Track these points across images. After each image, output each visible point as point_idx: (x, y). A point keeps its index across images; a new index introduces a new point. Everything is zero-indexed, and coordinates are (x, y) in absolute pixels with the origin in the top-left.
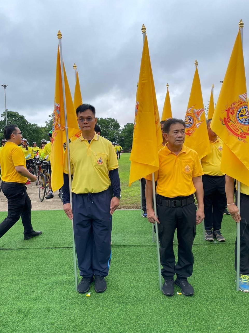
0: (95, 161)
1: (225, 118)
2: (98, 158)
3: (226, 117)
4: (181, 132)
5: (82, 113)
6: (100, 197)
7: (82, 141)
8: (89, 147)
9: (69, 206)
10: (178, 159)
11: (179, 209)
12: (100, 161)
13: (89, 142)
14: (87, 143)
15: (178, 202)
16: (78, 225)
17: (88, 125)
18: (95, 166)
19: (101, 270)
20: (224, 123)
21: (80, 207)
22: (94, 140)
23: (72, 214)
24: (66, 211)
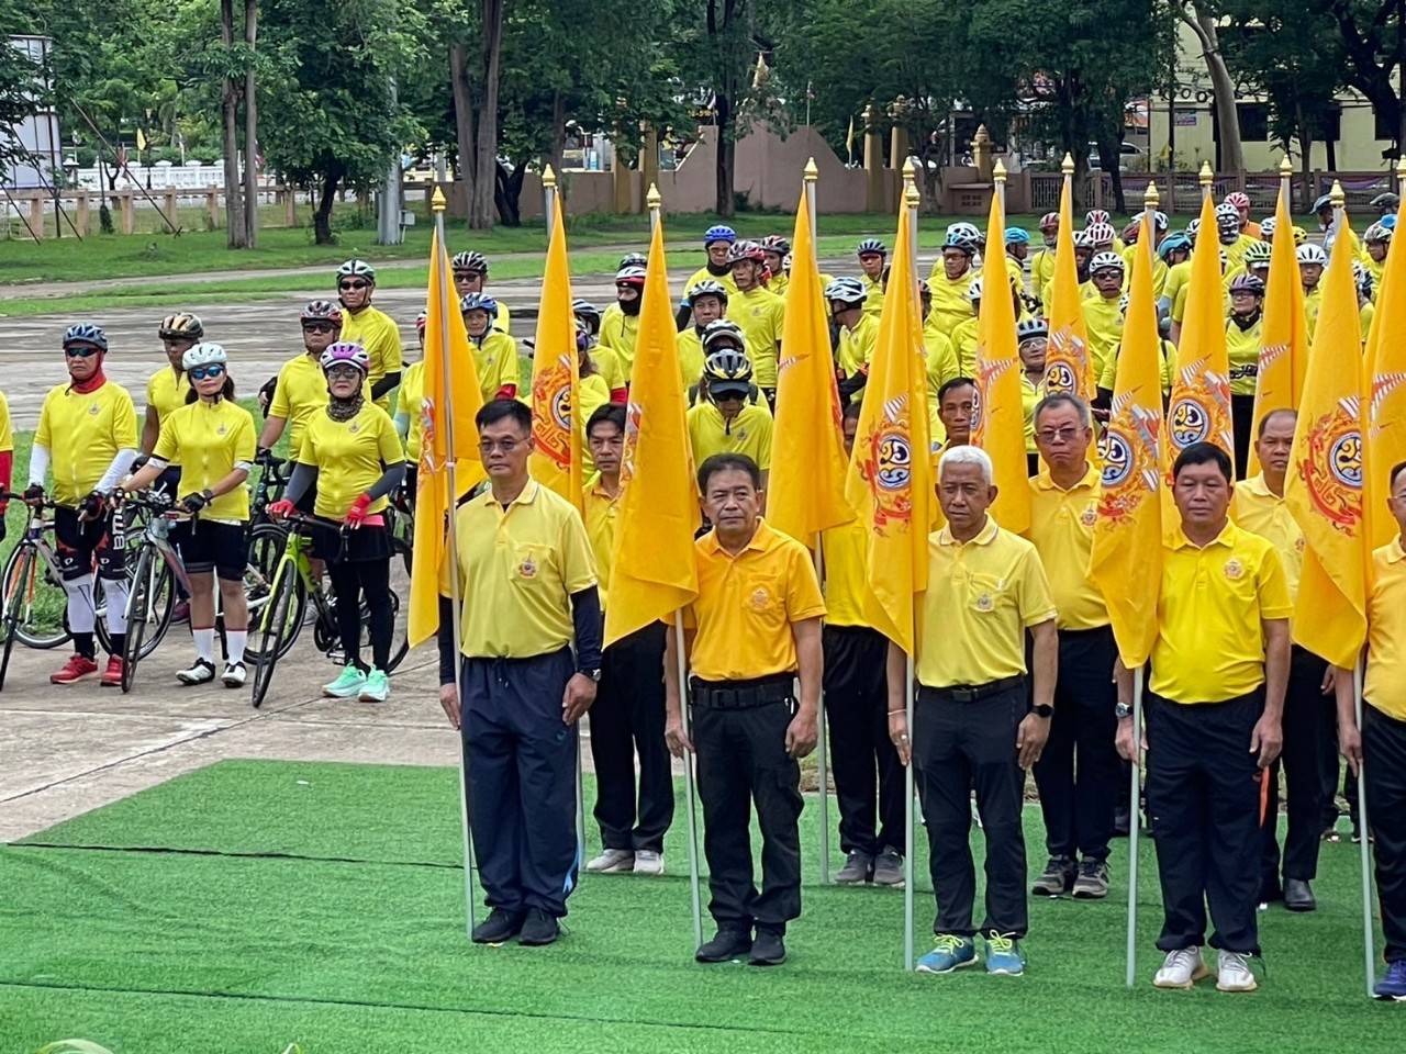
0: (514, 566)
1: (868, 462)
2: (521, 560)
3: (871, 458)
4: (736, 494)
5: (489, 427)
6: (532, 672)
7: (488, 505)
8: (503, 523)
9: (454, 690)
10: (737, 569)
11: (730, 715)
12: (528, 568)
13: (505, 507)
14: (498, 511)
15: (729, 694)
16: (473, 747)
17: (504, 461)
18: (513, 581)
19: (544, 891)
20: (866, 475)
21: (478, 697)
22: (518, 504)
23: (457, 714)
24: (446, 703)
